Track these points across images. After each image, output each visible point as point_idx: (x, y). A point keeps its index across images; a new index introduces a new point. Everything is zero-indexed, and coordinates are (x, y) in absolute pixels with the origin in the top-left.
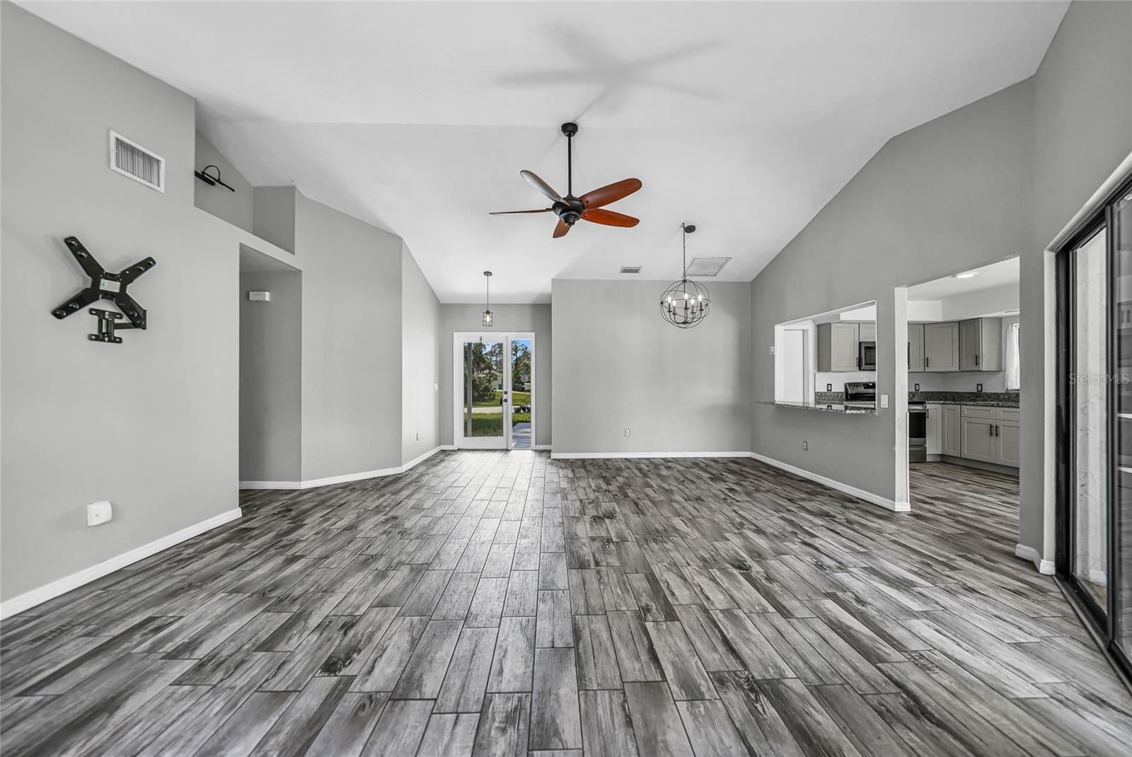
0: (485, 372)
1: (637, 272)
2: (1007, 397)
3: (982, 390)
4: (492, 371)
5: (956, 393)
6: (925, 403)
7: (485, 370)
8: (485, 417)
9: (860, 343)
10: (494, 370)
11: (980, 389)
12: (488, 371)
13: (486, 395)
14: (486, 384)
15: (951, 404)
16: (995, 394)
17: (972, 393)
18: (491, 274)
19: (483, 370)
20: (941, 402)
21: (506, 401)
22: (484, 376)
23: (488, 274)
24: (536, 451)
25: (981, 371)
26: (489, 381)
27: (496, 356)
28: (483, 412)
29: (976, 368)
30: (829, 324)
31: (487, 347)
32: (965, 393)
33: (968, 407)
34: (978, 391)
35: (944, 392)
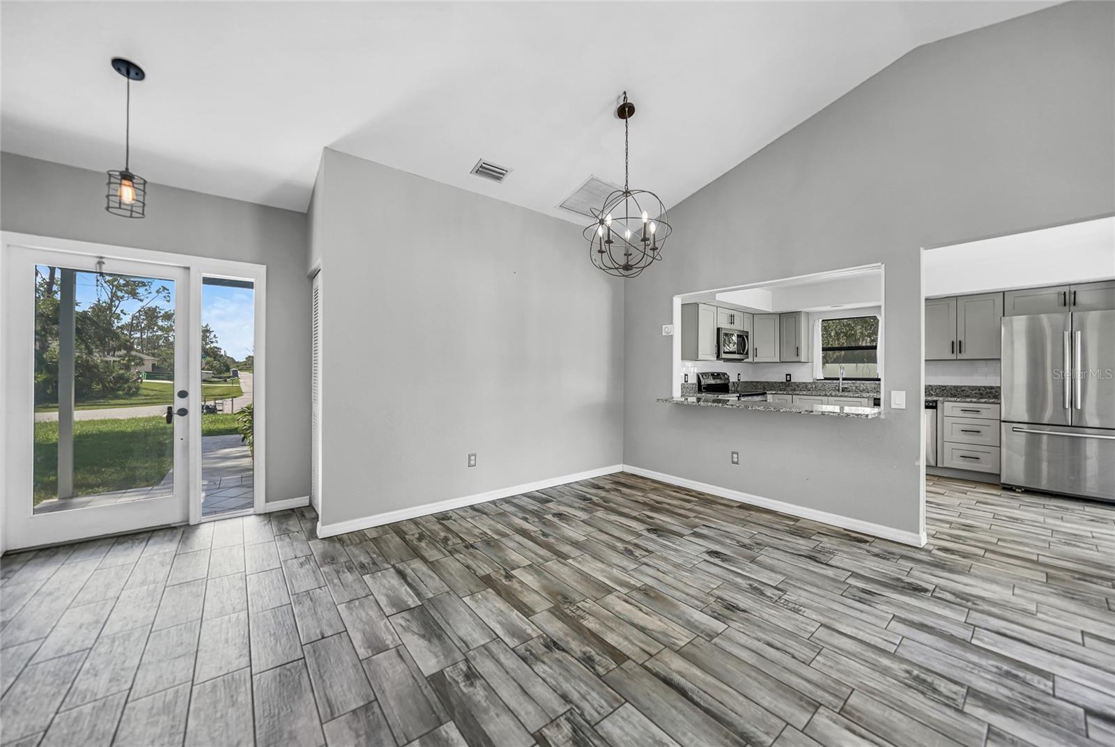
0: (117, 353)
1: (498, 178)
2: (814, 386)
3: (790, 380)
4: (133, 353)
5: (766, 382)
6: (766, 393)
7: (120, 350)
8: (117, 428)
9: (718, 329)
10: (137, 351)
11: (788, 379)
12: (123, 352)
13: (119, 389)
14: (122, 372)
15: (783, 394)
16: (804, 383)
17: (782, 383)
18: (139, 74)
19: (114, 350)
20: (774, 392)
21: (183, 412)
22: (118, 359)
23: (127, 68)
24: (268, 516)
25: (800, 362)
26: (127, 367)
27: (142, 331)
28: (110, 417)
29: (796, 359)
30: (697, 305)
31: (122, 316)
32: (775, 382)
33: (799, 397)
34: (787, 380)
35: (754, 382)
